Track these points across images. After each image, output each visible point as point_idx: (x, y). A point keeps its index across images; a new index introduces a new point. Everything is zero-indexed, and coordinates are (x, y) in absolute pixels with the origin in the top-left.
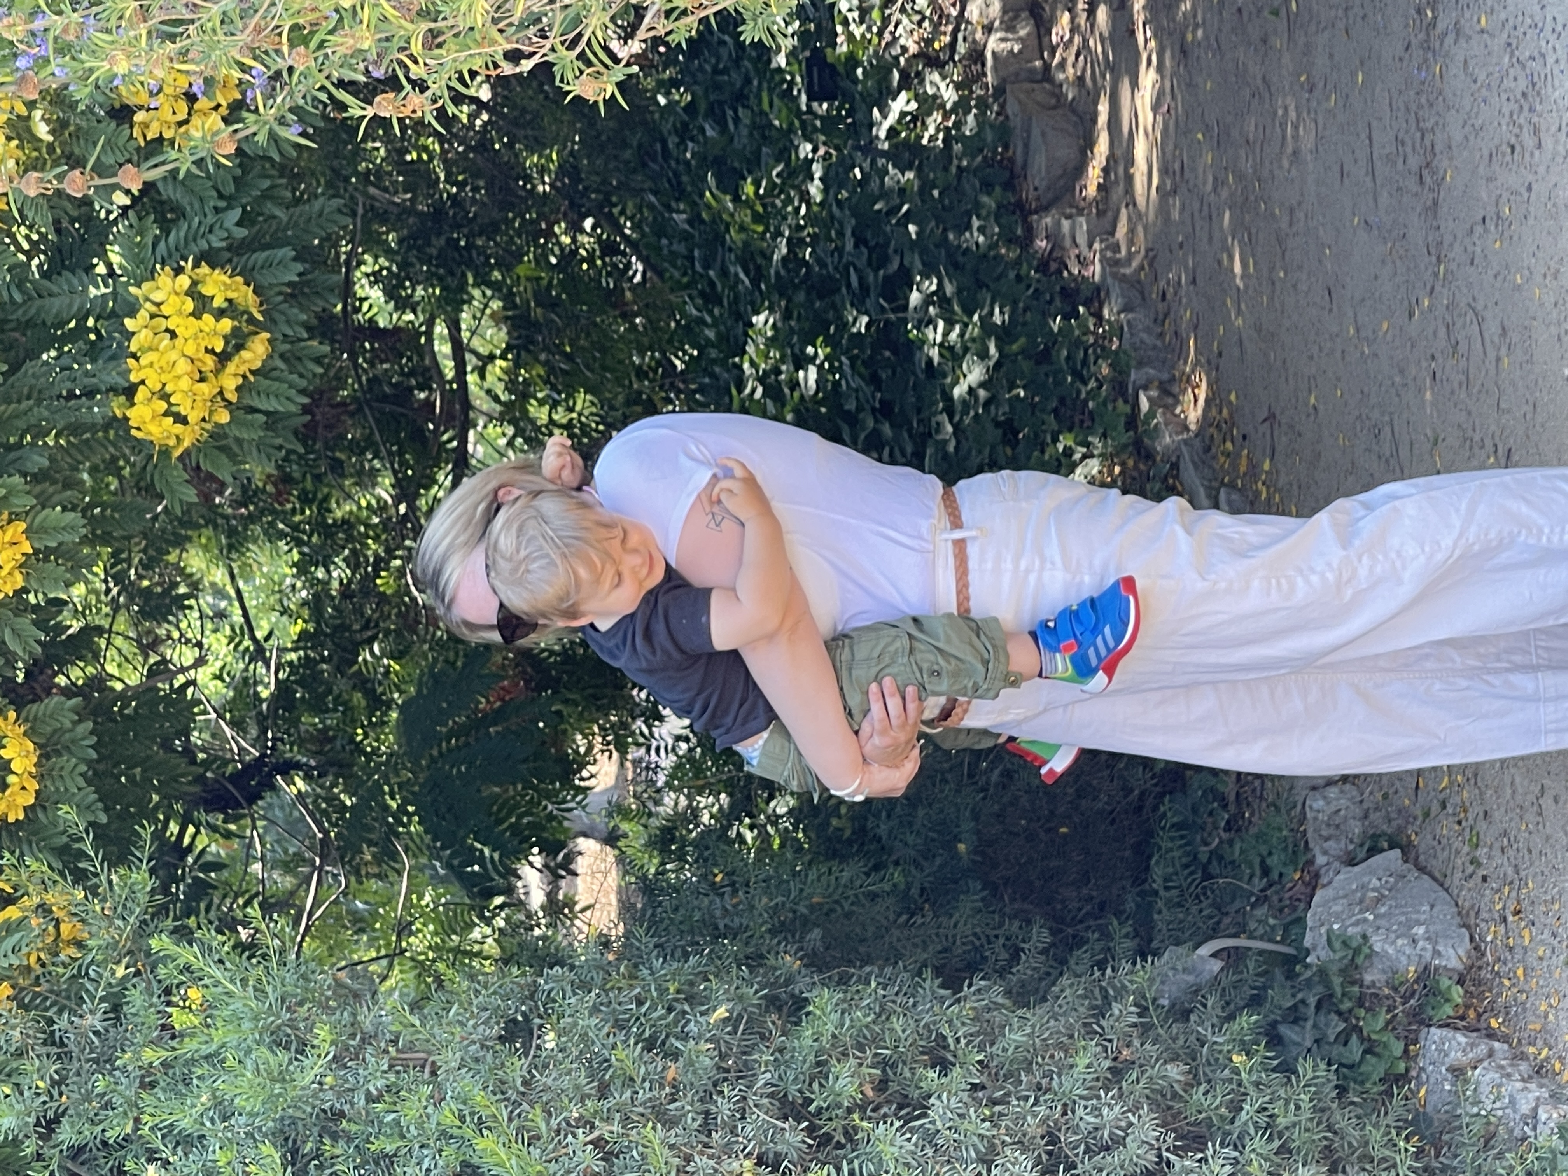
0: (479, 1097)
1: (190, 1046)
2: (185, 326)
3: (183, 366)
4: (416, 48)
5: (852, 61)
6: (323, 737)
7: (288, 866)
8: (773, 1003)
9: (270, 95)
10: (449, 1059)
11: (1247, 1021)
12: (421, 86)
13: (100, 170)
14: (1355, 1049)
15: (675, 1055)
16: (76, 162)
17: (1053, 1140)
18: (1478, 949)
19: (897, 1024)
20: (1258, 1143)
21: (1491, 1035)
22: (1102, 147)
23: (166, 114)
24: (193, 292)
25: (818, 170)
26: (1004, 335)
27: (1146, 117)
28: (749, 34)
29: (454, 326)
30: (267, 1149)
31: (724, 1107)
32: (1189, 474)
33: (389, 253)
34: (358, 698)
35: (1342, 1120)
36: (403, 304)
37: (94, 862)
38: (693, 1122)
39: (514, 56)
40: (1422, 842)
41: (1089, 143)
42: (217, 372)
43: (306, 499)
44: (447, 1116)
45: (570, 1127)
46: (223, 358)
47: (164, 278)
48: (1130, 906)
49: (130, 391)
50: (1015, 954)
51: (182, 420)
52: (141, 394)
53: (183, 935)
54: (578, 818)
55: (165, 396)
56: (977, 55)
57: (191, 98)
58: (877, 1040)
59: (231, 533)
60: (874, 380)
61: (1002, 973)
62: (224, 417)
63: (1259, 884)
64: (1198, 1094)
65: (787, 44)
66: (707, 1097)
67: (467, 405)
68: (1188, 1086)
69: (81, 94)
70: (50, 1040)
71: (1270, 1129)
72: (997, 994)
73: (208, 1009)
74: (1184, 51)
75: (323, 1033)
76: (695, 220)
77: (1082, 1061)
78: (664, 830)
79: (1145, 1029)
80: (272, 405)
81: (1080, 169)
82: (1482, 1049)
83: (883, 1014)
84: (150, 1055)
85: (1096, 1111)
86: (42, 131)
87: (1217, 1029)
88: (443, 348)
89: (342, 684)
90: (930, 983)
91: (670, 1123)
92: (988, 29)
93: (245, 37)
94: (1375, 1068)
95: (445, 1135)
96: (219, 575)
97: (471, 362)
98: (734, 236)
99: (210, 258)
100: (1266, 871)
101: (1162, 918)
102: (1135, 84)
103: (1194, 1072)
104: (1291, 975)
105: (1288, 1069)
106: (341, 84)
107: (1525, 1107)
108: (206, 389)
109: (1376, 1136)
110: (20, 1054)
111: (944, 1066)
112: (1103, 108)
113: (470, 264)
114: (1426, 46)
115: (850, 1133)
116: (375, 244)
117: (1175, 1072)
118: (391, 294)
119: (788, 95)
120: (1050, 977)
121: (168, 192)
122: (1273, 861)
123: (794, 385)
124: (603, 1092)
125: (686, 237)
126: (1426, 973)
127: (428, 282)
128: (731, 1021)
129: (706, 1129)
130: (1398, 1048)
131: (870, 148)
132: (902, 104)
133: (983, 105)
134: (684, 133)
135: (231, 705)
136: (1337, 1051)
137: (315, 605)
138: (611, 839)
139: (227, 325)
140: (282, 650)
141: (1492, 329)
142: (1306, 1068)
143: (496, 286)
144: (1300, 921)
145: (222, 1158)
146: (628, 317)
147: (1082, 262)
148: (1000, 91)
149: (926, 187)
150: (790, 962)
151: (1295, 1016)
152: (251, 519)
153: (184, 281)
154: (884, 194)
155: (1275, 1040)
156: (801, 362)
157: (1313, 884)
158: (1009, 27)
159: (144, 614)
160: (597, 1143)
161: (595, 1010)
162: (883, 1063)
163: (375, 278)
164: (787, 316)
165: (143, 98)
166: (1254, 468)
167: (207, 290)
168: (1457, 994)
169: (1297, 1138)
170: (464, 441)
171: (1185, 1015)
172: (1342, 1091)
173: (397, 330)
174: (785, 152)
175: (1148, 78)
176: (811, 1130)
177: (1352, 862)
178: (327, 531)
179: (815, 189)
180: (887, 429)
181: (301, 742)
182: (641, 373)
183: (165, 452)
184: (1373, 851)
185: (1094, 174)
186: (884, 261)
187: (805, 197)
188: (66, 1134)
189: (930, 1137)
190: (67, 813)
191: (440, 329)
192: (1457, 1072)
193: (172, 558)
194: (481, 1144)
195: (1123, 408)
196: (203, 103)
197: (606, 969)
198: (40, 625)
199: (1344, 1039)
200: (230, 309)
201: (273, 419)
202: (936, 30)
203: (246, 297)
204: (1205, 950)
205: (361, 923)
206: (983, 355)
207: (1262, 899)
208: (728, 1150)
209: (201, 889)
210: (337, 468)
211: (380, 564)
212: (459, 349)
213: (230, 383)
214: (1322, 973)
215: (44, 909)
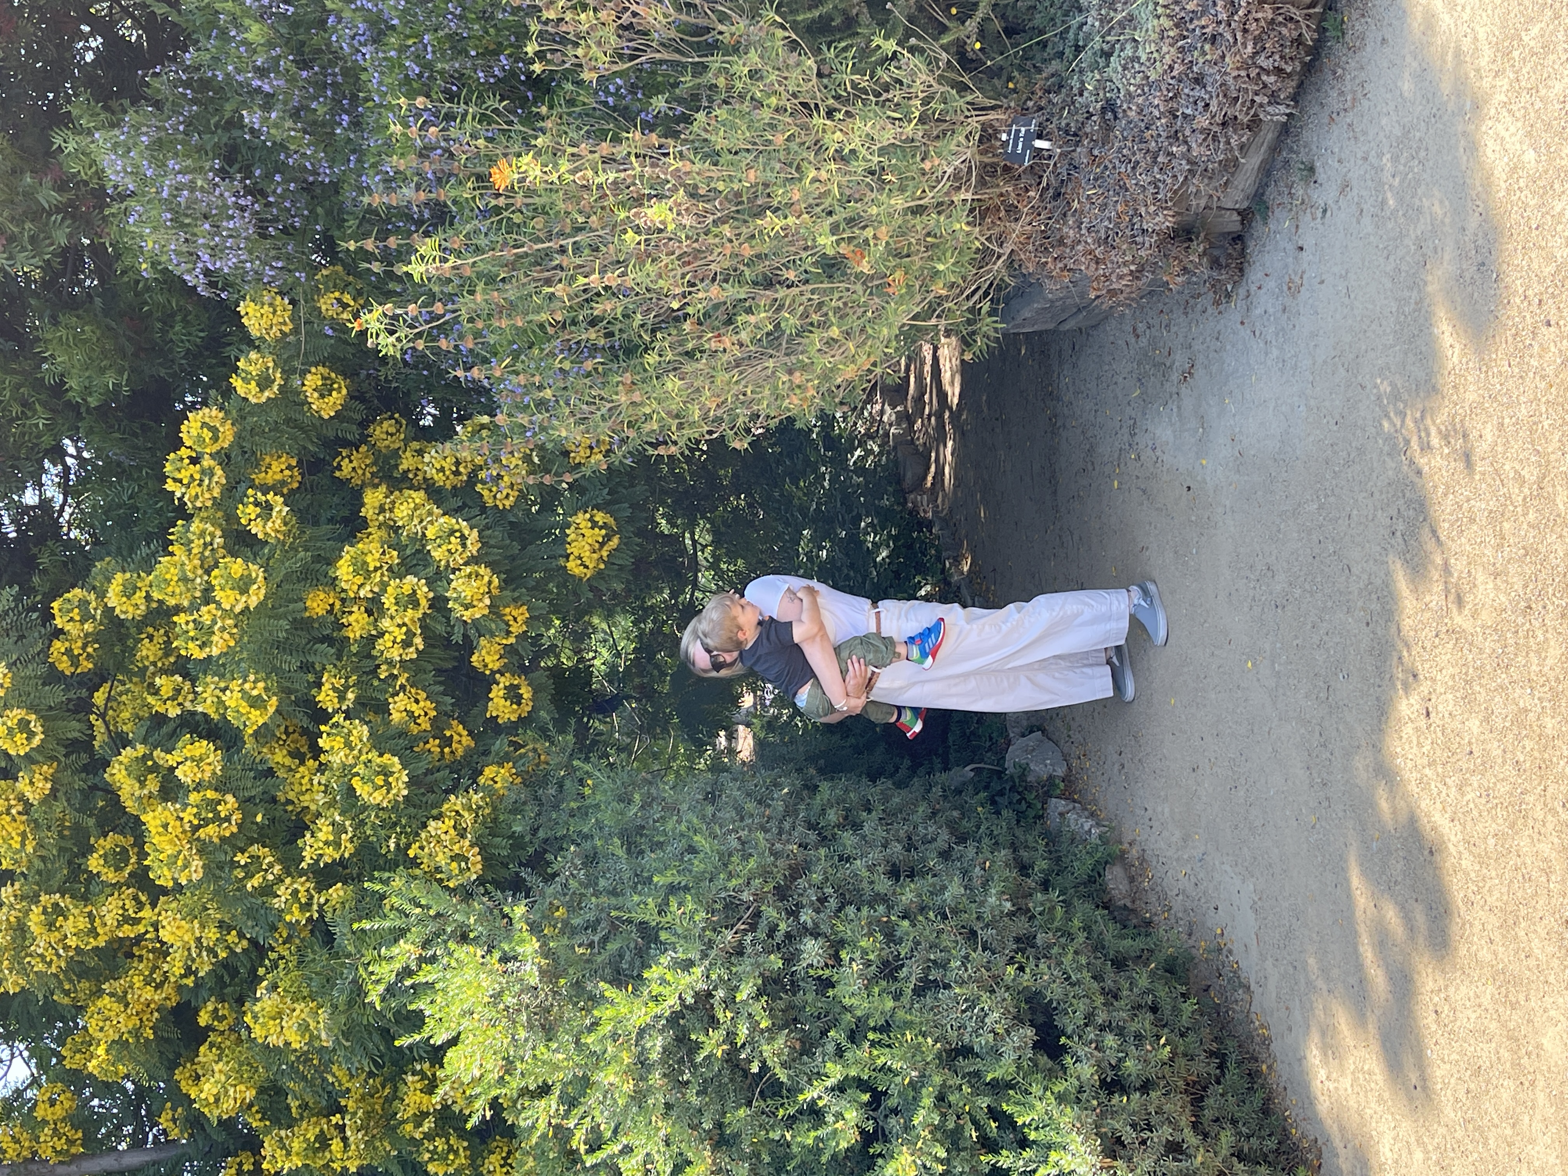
0: (695, 820)
1: (588, 801)
2: (588, 533)
3: (587, 547)
4: (674, 428)
5: (840, 436)
6: (642, 686)
7: (628, 735)
8: (806, 787)
9: (620, 447)
10: (685, 807)
11: (983, 795)
12: (675, 443)
13: (557, 474)
14: (1024, 805)
15: (769, 806)
16: (548, 472)
17: (910, 839)
18: (1070, 769)
19: (852, 795)
20: (986, 840)
21: (1074, 801)
22: (933, 469)
23: (582, 454)
24: (591, 520)
25: (827, 477)
26: (895, 539)
27: (949, 458)
28: (798, 425)
29: (693, 534)
30: (616, 840)
31: (787, 825)
32: (964, 592)
33: (668, 506)
34: (656, 672)
35: (1019, 832)
36: (673, 525)
37: (553, 732)
38: (775, 830)
39: (710, 433)
40: (1050, 729)
41: (929, 468)
42: (600, 549)
43: (637, 598)
44: (683, 828)
45: (730, 832)
46: (602, 545)
47: (580, 515)
48: (940, 751)
49: (567, 557)
50: (897, 770)
51: (586, 567)
52: (572, 557)
53: (587, 760)
54: (737, 717)
55: (580, 558)
56: (887, 434)
57: (591, 448)
58: (844, 801)
59: (609, 610)
60: (847, 555)
61: (891, 776)
62: (602, 566)
63: (988, 744)
64: (964, 822)
65: (816, 430)
66: (781, 822)
67: (697, 563)
68: (961, 819)
69: (550, 446)
70: (536, 798)
71: (991, 835)
72: (889, 784)
73: (594, 788)
74: (963, 433)
75: (637, 797)
76: (781, 495)
77: (921, 810)
78: (769, 722)
79: (945, 797)
80: (620, 562)
81: (925, 478)
82: (1071, 806)
83: (846, 791)
84: (573, 805)
85: (926, 828)
86: (536, 460)
87: (972, 798)
88: (688, 542)
89: (649, 668)
90: (864, 780)
91: (766, 831)
92: (891, 425)
93: (610, 423)
94: (1031, 813)
95: (682, 835)
96: (605, 626)
97: (699, 547)
98: (796, 501)
99: (598, 507)
100: (991, 739)
101: (952, 757)
102: (945, 446)
103: (963, 814)
104: (1000, 778)
105: (998, 813)
106: (647, 443)
107: (1086, 828)
108: (595, 556)
109: (1030, 838)
110: (525, 803)
111: (869, 811)
112: (933, 455)
113: (698, 510)
114: (1053, 433)
115: (834, 835)
116: (663, 503)
117: (956, 814)
118: (668, 522)
119: (817, 449)
120: (910, 777)
121: (583, 483)
122: (994, 735)
123: (818, 556)
124: (742, 819)
125: (778, 501)
126: (1051, 777)
127: (683, 517)
128: (790, 793)
129: (780, 833)
130: (1039, 806)
131: (846, 468)
132: (858, 453)
133: (888, 453)
134: (778, 463)
135: (607, 675)
136: (1017, 807)
137: (640, 637)
138: (748, 725)
139: (603, 532)
140: (627, 654)
141: (1076, 537)
142: (1004, 813)
143: (708, 519)
144: (1004, 758)
145: (599, 843)
146: (758, 531)
147: (925, 511)
148: (895, 448)
149: (867, 483)
150: (812, 771)
151: (1001, 793)
152: (616, 605)
153: (588, 516)
154: (852, 486)
155: (994, 803)
156: (821, 548)
157: (1009, 744)
158: (898, 424)
159: (574, 640)
160: (739, 838)
161: (739, 789)
162: (846, 809)
163: (663, 516)
164: (815, 531)
165: (573, 448)
166: (988, 589)
167: (596, 519)
168: (1062, 785)
169: (1001, 839)
170: (696, 577)
171: (960, 792)
172: (1018, 821)
173: (671, 535)
174: (816, 470)
175: (950, 444)
176: (819, 834)
177: (1023, 736)
178: (645, 610)
179: (826, 484)
180: (852, 573)
181: (634, 688)
182: (762, 552)
183: (581, 579)
184: (1031, 732)
185: (930, 478)
186: (851, 511)
187: (823, 487)
188: (541, 834)
189: (864, 837)
190: (542, 713)
191: (687, 535)
192: (1061, 814)
193: (586, 618)
194: (696, 838)
195: (940, 566)
196: (596, 450)
197: (744, 773)
198: (532, 645)
199: (1019, 802)
200: (605, 526)
201: (621, 568)
202: (872, 426)
203: (611, 521)
204: (968, 768)
205: (655, 756)
206: (888, 546)
207: (990, 749)
208: (788, 841)
209: (594, 743)
210: (648, 586)
211: (665, 622)
212: (694, 542)
213: (605, 554)
214: (1012, 777)
215: (535, 750)
